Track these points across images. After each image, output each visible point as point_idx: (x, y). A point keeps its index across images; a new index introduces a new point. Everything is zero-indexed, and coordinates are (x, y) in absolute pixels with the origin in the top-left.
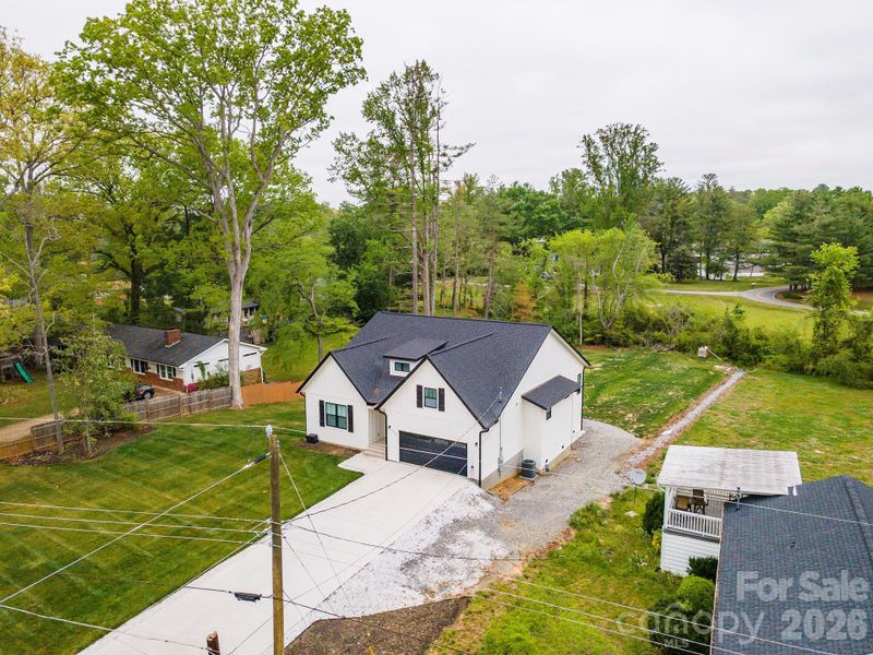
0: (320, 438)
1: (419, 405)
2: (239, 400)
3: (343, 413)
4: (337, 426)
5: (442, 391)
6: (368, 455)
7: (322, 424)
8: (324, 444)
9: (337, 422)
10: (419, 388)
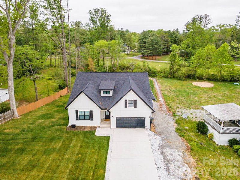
0: (77, 125)
1: (126, 107)
2: (17, 115)
3: (87, 114)
4: (85, 119)
5: (136, 101)
6: (102, 128)
7: (77, 119)
8: (78, 127)
9: (84, 117)
10: (126, 101)
